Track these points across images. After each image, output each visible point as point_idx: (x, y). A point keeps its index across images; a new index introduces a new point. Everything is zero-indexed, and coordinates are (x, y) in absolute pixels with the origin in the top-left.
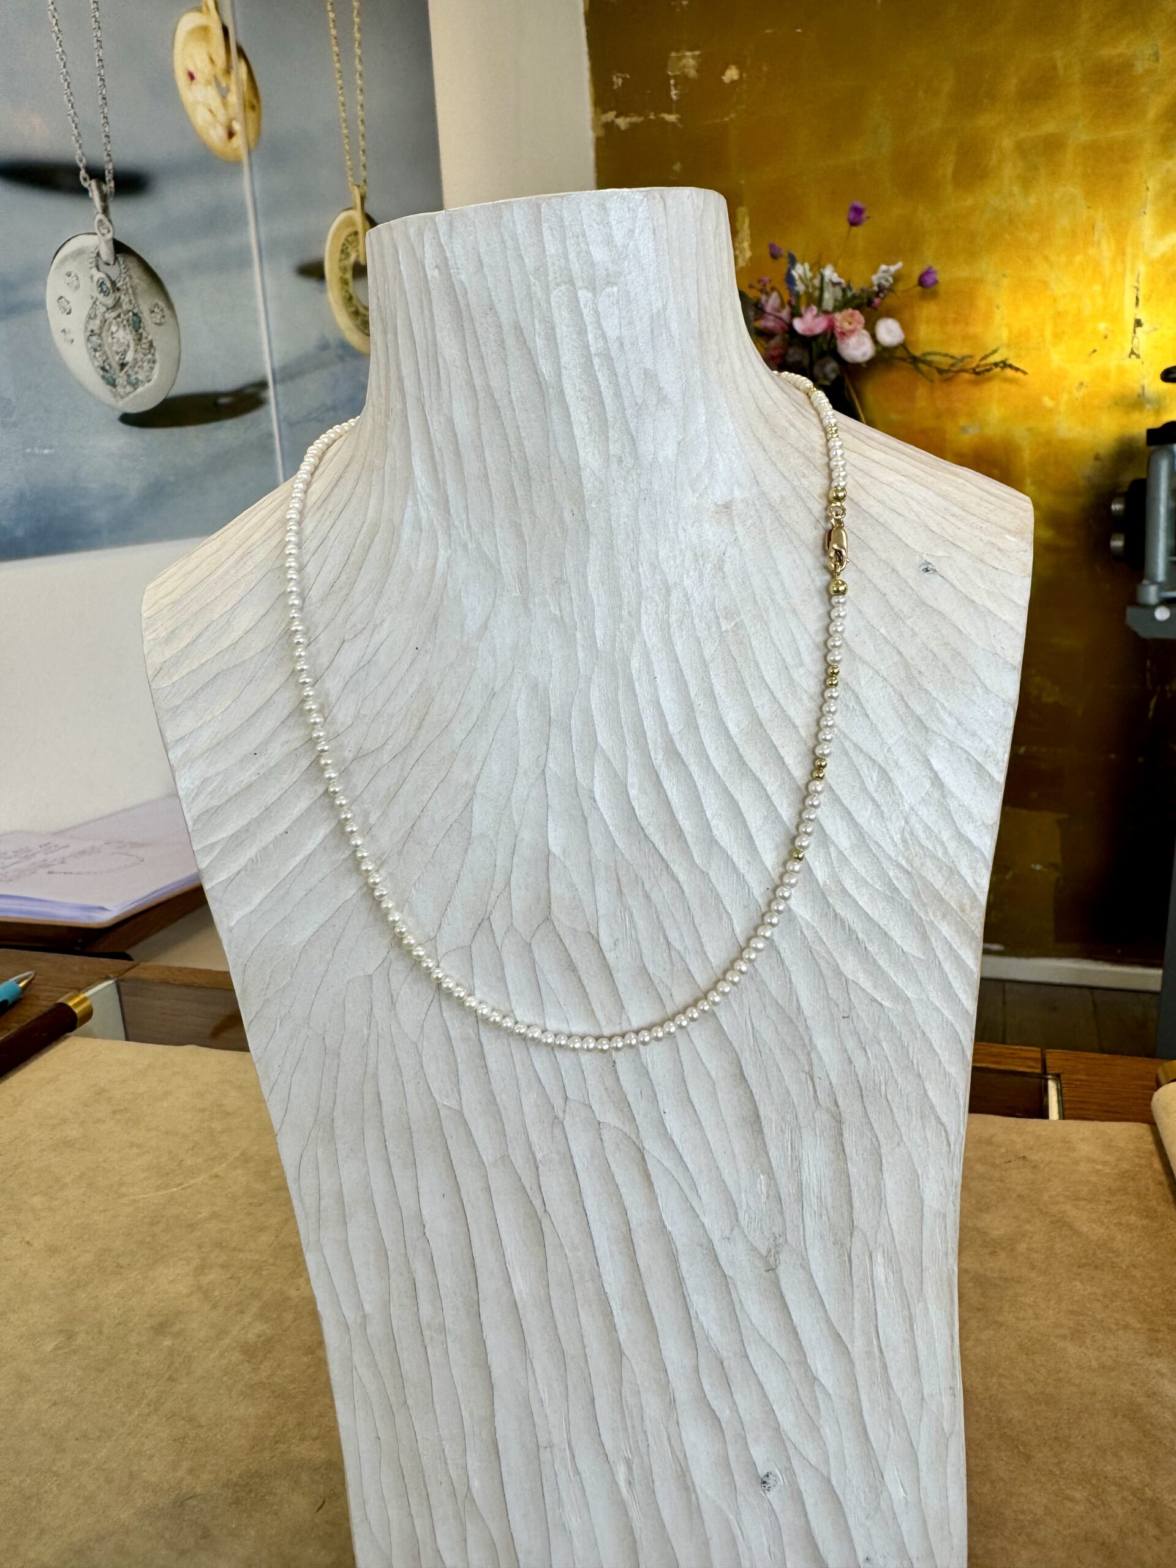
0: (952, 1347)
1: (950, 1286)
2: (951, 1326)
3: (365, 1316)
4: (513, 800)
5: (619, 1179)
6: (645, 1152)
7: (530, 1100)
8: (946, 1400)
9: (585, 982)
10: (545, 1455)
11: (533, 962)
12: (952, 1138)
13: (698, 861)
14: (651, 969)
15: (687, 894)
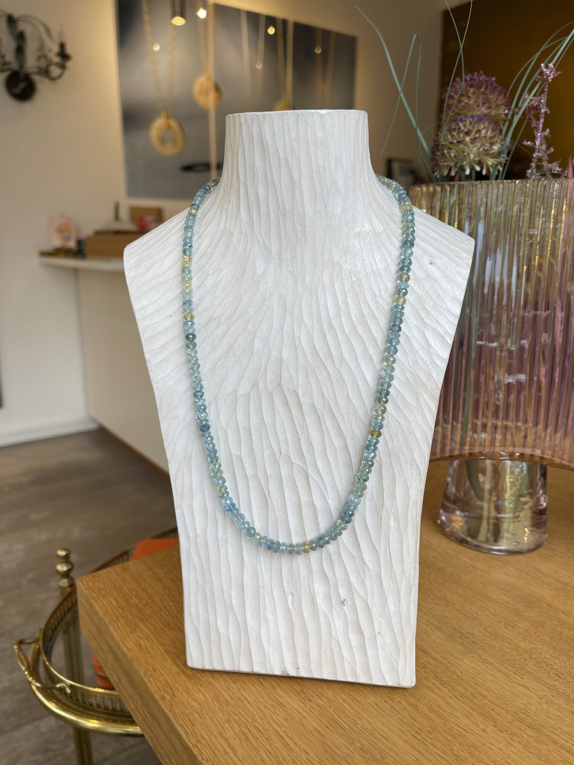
0: (416, 552)
1: (417, 528)
2: (416, 544)
3: (196, 535)
4: (270, 339)
5: (298, 485)
6: (308, 475)
7: (266, 453)
8: (412, 572)
9: (291, 409)
10: (261, 591)
11: (273, 400)
12: (422, 474)
13: (337, 366)
14: (316, 405)
15: (332, 378)
